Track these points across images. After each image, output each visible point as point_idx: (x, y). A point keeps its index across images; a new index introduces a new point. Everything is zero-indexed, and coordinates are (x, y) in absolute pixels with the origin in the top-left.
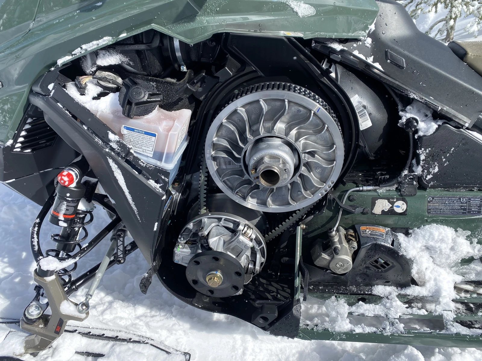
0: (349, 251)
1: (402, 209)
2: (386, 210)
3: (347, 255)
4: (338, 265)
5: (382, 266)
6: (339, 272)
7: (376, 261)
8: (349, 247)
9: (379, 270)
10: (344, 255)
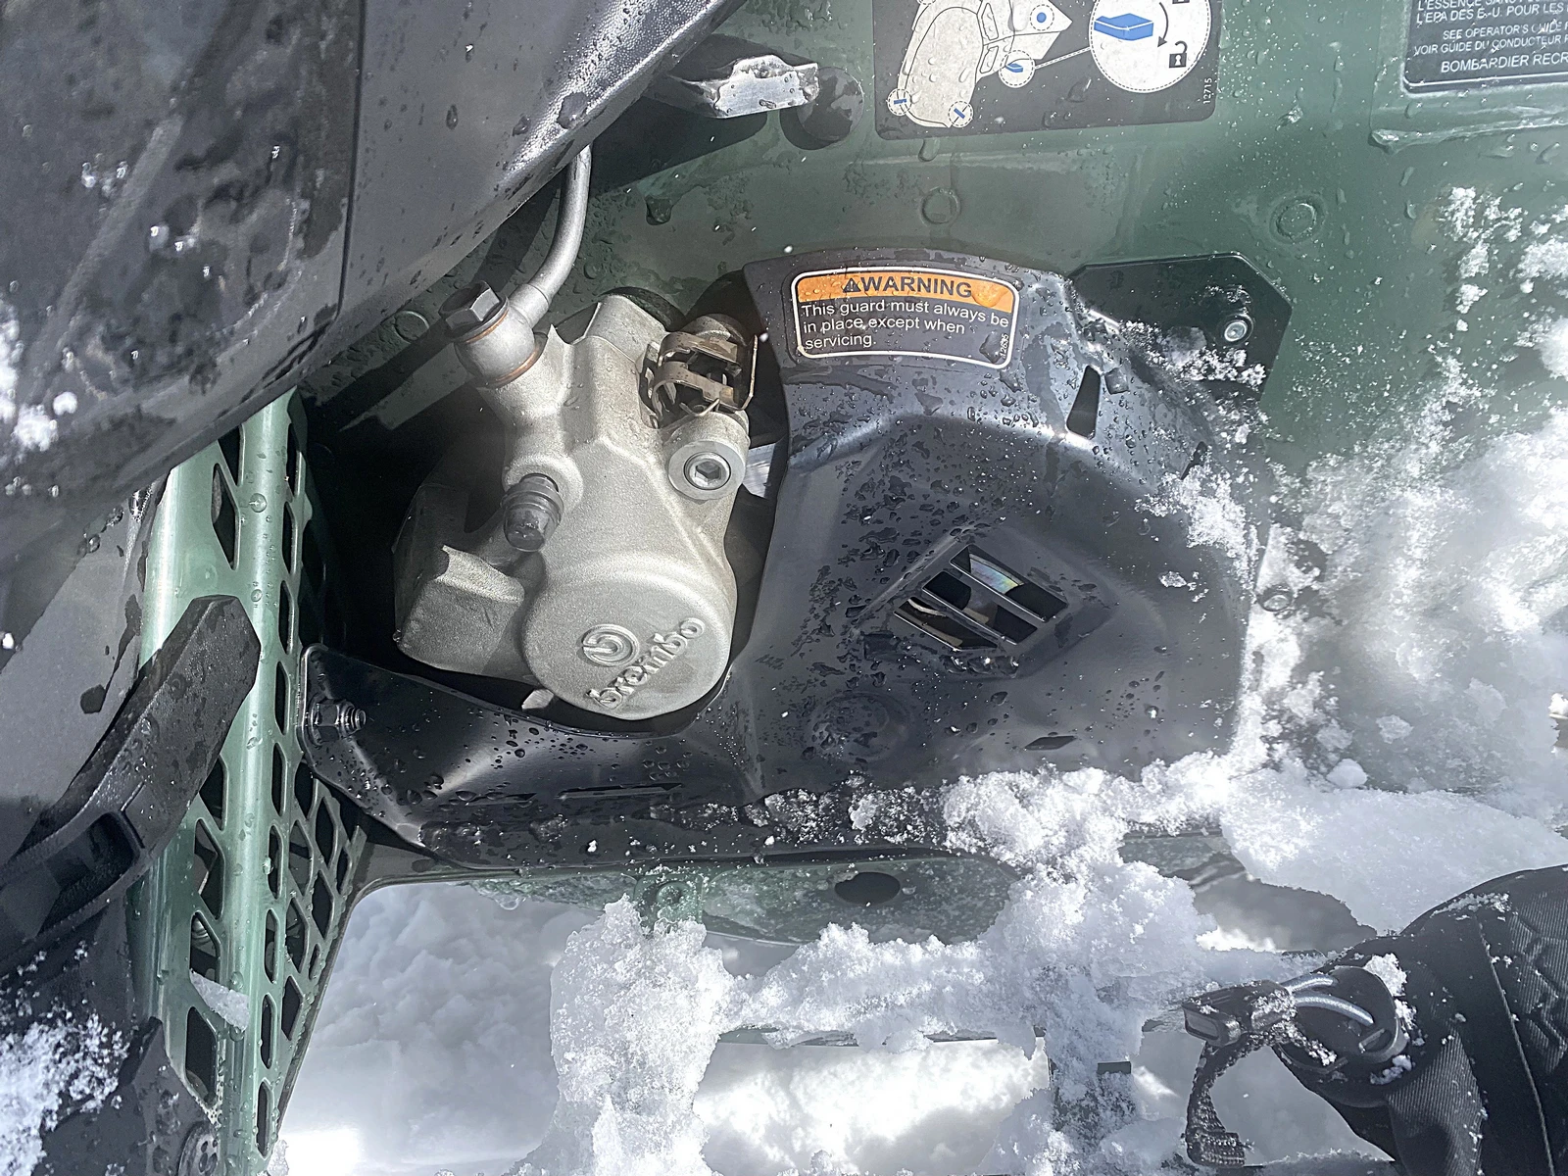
0: (674, 507)
1: (1170, 48)
2: (1015, 80)
3: (668, 547)
4: (597, 651)
5: (1002, 619)
6: (627, 708)
7: (951, 587)
8: (666, 465)
9: (975, 652)
10: (632, 547)
